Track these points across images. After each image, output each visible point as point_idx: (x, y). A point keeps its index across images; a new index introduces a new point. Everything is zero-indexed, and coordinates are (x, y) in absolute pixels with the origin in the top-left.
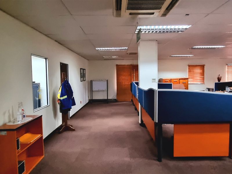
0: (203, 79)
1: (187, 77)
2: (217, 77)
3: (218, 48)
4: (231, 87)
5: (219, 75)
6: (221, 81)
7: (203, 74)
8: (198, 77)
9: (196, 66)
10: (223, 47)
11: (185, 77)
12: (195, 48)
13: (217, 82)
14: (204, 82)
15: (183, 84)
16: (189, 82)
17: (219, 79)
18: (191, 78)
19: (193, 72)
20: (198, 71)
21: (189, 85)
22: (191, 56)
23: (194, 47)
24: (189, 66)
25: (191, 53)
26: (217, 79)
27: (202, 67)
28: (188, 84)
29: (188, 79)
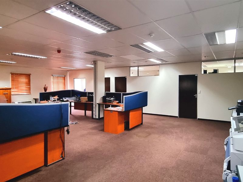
0: (30, 89)
1: (10, 87)
2: (44, 87)
3: (41, 58)
4: (54, 96)
5: (45, 85)
6: (47, 91)
7: (29, 83)
8: (24, 87)
9: (21, 75)
10: (45, 58)
11: (6, 87)
12: (15, 55)
13: (44, 92)
14: (30, 92)
15: (4, 95)
16: (12, 93)
17: (45, 89)
18: (15, 88)
19: (18, 81)
20: (23, 80)
21: (12, 96)
22: (13, 62)
23: (14, 53)
24: (12, 74)
25: (12, 60)
26: (43, 90)
27: (28, 76)
28: (10, 95)
29: (10, 89)
